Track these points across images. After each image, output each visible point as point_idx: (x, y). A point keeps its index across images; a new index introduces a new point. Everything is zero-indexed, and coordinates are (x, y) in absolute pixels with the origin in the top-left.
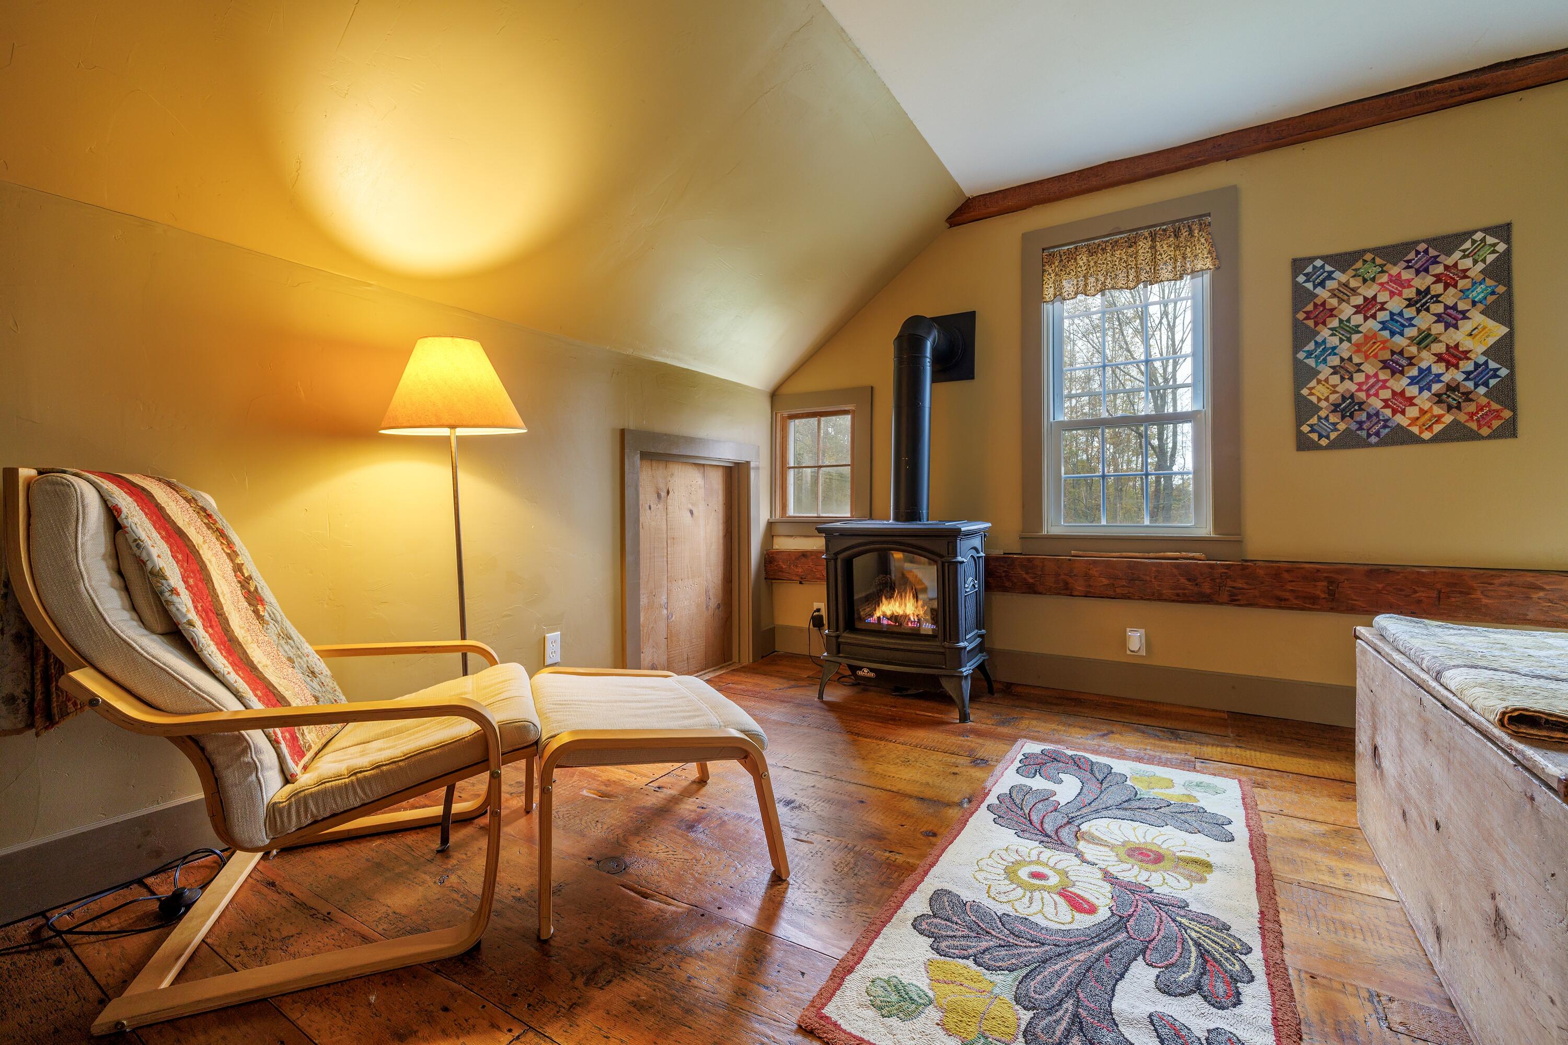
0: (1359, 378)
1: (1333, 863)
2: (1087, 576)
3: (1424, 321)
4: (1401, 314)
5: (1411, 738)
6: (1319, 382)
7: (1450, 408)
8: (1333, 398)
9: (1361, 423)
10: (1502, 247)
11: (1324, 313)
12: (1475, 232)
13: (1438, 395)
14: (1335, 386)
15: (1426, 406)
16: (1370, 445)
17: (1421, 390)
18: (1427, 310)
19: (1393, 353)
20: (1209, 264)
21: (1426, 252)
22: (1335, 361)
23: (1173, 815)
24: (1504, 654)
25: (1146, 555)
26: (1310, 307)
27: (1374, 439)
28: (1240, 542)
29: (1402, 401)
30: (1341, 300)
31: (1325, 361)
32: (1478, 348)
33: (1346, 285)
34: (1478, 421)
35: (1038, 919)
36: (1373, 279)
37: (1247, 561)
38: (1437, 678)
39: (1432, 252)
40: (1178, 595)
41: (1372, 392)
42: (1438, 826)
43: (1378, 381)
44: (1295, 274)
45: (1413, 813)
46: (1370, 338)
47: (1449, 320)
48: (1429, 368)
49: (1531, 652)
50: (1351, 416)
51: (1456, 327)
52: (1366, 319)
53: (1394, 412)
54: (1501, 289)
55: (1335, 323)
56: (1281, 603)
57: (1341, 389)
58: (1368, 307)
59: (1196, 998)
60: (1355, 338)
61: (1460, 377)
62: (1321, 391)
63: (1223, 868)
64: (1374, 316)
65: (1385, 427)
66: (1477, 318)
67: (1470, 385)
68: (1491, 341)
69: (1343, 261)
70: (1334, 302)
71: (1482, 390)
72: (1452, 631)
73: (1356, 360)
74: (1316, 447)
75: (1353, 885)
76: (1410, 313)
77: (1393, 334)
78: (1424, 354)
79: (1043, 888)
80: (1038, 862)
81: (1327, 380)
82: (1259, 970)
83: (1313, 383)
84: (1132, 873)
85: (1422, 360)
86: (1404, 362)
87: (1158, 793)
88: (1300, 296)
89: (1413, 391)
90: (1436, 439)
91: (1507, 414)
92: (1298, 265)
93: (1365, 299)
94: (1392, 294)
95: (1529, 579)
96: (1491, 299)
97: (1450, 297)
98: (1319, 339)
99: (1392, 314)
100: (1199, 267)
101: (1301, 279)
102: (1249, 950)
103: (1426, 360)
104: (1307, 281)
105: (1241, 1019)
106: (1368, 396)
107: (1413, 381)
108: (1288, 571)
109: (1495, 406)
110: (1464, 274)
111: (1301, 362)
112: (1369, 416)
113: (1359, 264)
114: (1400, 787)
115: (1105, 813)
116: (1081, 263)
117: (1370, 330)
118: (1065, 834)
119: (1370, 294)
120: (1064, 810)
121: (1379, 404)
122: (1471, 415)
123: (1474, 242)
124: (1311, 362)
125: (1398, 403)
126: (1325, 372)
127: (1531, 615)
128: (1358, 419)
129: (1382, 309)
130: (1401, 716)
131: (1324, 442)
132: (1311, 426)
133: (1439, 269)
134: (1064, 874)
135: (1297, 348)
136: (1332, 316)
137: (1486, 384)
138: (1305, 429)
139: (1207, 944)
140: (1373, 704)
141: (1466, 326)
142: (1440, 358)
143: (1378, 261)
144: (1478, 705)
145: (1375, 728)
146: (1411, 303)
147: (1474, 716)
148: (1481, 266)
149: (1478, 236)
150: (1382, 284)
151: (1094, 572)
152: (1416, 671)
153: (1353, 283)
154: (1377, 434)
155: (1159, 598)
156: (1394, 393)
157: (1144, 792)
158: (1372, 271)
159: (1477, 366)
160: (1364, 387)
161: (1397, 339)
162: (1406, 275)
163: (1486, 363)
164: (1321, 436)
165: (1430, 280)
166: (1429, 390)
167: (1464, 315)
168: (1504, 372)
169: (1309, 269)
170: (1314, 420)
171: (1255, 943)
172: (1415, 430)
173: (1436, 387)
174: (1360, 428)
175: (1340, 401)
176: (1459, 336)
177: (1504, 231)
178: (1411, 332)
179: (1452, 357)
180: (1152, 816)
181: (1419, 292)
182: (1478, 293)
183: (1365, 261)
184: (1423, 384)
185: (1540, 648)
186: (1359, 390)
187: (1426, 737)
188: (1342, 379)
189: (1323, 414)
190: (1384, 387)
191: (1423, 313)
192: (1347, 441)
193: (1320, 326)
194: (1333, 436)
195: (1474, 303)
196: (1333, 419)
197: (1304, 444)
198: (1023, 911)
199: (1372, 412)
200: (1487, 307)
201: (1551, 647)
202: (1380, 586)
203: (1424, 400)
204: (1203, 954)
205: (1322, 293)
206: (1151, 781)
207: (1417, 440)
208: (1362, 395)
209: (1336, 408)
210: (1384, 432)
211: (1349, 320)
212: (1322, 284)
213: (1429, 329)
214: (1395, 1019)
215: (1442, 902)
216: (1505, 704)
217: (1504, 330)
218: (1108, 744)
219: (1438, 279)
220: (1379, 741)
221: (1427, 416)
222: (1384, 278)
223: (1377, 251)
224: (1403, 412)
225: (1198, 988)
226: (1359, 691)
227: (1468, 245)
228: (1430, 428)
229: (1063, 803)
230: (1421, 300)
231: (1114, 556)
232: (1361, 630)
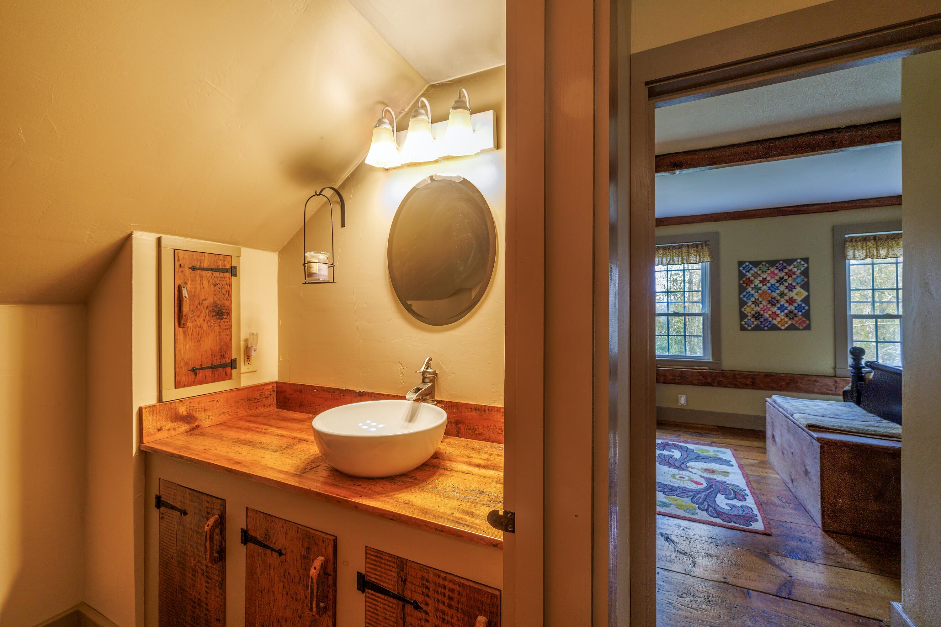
0: (761, 306)
1: (763, 470)
2: (665, 376)
3: (782, 288)
4: (774, 285)
5: (785, 432)
6: (748, 306)
7: (790, 319)
8: (753, 312)
9: (761, 322)
10: (806, 265)
11: (749, 282)
12: (798, 259)
13: (786, 314)
14: (753, 308)
15: (783, 317)
16: (764, 330)
17: (781, 312)
18: (783, 284)
19: (772, 298)
20: (709, 260)
21: (782, 264)
22: (753, 299)
23: (713, 460)
24: (807, 408)
25: (687, 367)
26: (744, 279)
27: (766, 328)
28: (721, 363)
29: (776, 315)
30: (755, 278)
31: (750, 299)
32: (799, 299)
33: (756, 273)
34: (799, 324)
35: (687, 487)
36: (765, 272)
37: (723, 370)
38: (792, 416)
39: (784, 264)
40: (699, 383)
41: (765, 311)
42: (792, 453)
43: (767, 308)
44: (739, 267)
45: (785, 452)
46: (765, 292)
47: (790, 288)
48: (784, 304)
49: (813, 407)
50: (759, 319)
51: (792, 291)
52: (763, 285)
53: (773, 319)
54: (806, 280)
55: (753, 286)
56: (736, 386)
57: (755, 309)
58: (764, 281)
59: (736, 500)
60: (760, 292)
61: (793, 308)
62: (748, 310)
63: (733, 473)
64: (766, 285)
65: (770, 324)
66: (798, 289)
67: (796, 311)
68: (803, 297)
69: (756, 264)
70: (752, 278)
71: (800, 313)
72: (794, 401)
73: (760, 300)
74: (746, 329)
75: (769, 475)
76: (777, 285)
77: (772, 291)
78: (782, 299)
79: (685, 480)
80: (679, 474)
81: (750, 306)
82: (749, 494)
83: (746, 307)
84: (708, 475)
85: (781, 301)
86: (776, 302)
87: (705, 454)
88: (741, 275)
89: (778, 312)
90: (786, 329)
91: (808, 322)
92: (741, 263)
93: (763, 278)
94: (772, 277)
95: (814, 378)
96: (803, 282)
97: (790, 281)
98: (747, 291)
99: (772, 285)
100: (706, 260)
101: (741, 269)
102: (745, 490)
103: (783, 302)
104: (743, 270)
105: (747, 503)
106: (764, 313)
107: (779, 308)
108: (738, 375)
109: (804, 319)
110: (794, 273)
111: (741, 298)
112: (765, 320)
113: (761, 266)
114: (782, 446)
115: (692, 460)
116: (660, 253)
117: (765, 289)
118: (683, 466)
119: (764, 277)
120: (679, 460)
121: (768, 316)
122: (797, 322)
123: (797, 263)
124: (745, 299)
125: (773, 316)
126: (750, 303)
127: (815, 390)
128: (760, 320)
129: (768, 282)
130: (782, 426)
131: (749, 328)
132: (745, 322)
133: (786, 271)
134: (689, 476)
135: (740, 293)
136: (752, 283)
137: (801, 311)
138: (743, 323)
139: (734, 489)
140: (772, 422)
141: (795, 291)
142: (787, 301)
143: (767, 265)
144: (802, 423)
145: (773, 430)
146: (778, 281)
147: (801, 425)
148: (799, 271)
149: (799, 261)
150: (768, 274)
151: (667, 374)
152: (786, 414)
153: (759, 272)
154: (767, 326)
155: (692, 384)
156: (773, 312)
157: (701, 454)
158: (765, 269)
159: (799, 305)
160: (763, 310)
161: (773, 293)
162: (776, 271)
163: (801, 304)
164: (748, 326)
165: (784, 274)
166: (784, 312)
167: (795, 288)
168: (807, 308)
169: (744, 266)
170: (746, 320)
171: (747, 488)
172: (779, 326)
173: (786, 311)
174: (762, 324)
175: (754, 314)
176: (793, 294)
177: (806, 260)
178: (778, 291)
179: (791, 301)
180: (707, 460)
181: (780, 278)
182: (799, 280)
183: (763, 265)
184: (782, 310)
185: (816, 406)
186: (761, 310)
187: (789, 431)
188: (756, 306)
189: (749, 318)
190: (769, 310)
191: (782, 285)
192: (757, 328)
193: (748, 287)
194: (753, 326)
195: (798, 284)
196: (753, 320)
197: (743, 328)
198: (684, 486)
199: (765, 318)
200: (802, 285)
201: (818, 406)
202: (769, 380)
203: (782, 315)
204: (734, 492)
205: (749, 275)
206: (702, 450)
207: (779, 329)
208: (762, 312)
209: (753, 316)
210: (770, 326)
211: (757, 285)
212: (748, 271)
213: (784, 291)
214: (784, 501)
215: (793, 473)
216: (807, 423)
217: (806, 294)
218: (681, 439)
219: (786, 274)
220: (775, 433)
221: (783, 321)
222: (769, 272)
223: (768, 262)
224: (775, 319)
225: (735, 498)
226: (767, 418)
227: (795, 263)
228: (784, 325)
229: (678, 458)
230: (781, 281)
231: (674, 368)
232: (767, 399)
